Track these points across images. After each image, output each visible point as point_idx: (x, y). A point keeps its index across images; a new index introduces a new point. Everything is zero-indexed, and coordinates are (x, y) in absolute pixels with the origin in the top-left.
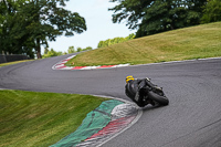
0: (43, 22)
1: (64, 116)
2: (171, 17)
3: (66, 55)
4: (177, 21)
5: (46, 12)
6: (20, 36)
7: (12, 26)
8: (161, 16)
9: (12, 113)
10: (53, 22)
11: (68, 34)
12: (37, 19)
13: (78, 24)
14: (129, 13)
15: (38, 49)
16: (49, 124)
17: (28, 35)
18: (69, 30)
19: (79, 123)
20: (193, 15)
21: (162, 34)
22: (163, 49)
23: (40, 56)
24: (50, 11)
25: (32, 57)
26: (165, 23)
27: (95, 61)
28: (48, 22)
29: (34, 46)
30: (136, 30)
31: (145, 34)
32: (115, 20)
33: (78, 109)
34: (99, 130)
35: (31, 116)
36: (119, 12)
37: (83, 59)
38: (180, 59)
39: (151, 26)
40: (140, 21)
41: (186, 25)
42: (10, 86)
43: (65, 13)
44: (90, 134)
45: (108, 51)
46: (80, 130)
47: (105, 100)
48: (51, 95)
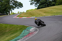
1: (16, 31)
2: (47, 3)
3: (17, 14)
4: (49, 5)
5: (11, 2)
7: (2, 5)
8: (44, 3)
9: (2, 30)
10: (13, 4)
11: (18, 8)
12: (9, 4)
13: (21, 5)
15: (9, 12)
16: (12, 33)
17: (6, 8)
18: (18, 7)
19: (21, 33)
20: (53, 3)
21: (44, 8)
22: (45, 12)
23: (10, 14)
24: (13, 2)
25: (7, 14)
26: (45, 5)
27: (25, 16)
28: (12, 5)
29: (8, 11)
30: (37, 7)
31: (40, 8)
32: (31, 4)
33: (20, 29)
34: (26, 35)
35: (7, 31)
36: (32, 2)
37: (22, 15)
39: (41, 6)
40: (38, 5)
41: (51, 6)
43: (17, 2)
44: (24, 36)
45: (29, 13)
46: (21, 35)
47: (28, 27)
48: (13, 25)
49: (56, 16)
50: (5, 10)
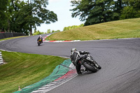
0: (34, 16)
1: (43, 67)
2: (104, 15)
3: (46, 34)
4: (107, 18)
5: (36, 10)
6: (21, 23)
7: (17, 17)
8: (98, 15)
9: (15, 64)
10: (39, 16)
11: (47, 23)
12: (31, 14)
13: (53, 17)
14: (81, 13)
15: (31, 30)
16: (35, 71)
17: (25, 23)
18: (48, 21)
19: (51, 71)
20: (116, 14)
21: (99, 24)
22: (99, 32)
23: (32, 34)
24: (38, 10)
26: (100, 19)
27: (62, 38)
28: (37, 16)
29: (28, 29)
30: (84, 22)
31: (89, 24)
32: (73, 16)
34: (62, 76)
35: (25, 67)
36: (75, 12)
37: (55, 37)
38: (108, 38)
39: (93, 20)
40: (87, 17)
41: (112, 20)
42: (15, 50)
43: (46, 11)
44: (57, 77)
45: (69, 33)
46: (52, 75)
47: (66, 59)
48: (37, 56)
49: (120, 41)
50: (22, 25)
